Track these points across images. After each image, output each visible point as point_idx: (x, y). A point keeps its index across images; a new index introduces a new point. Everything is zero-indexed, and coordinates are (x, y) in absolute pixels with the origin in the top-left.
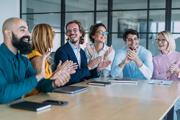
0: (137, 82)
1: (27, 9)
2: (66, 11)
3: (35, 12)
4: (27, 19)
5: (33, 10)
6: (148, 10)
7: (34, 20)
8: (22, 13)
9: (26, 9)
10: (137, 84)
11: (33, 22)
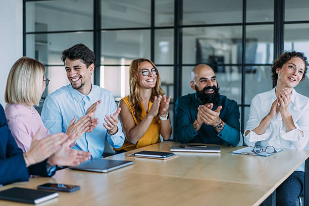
0: (220, 151)
1: (36, 24)
2: (102, 27)
3: (49, 30)
4: (36, 41)
5: (46, 26)
6: (244, 24)
7: (48, 44)
8: (27, 31)
9: (34, 24)
10: (220, 154)
11: (46, 47)
